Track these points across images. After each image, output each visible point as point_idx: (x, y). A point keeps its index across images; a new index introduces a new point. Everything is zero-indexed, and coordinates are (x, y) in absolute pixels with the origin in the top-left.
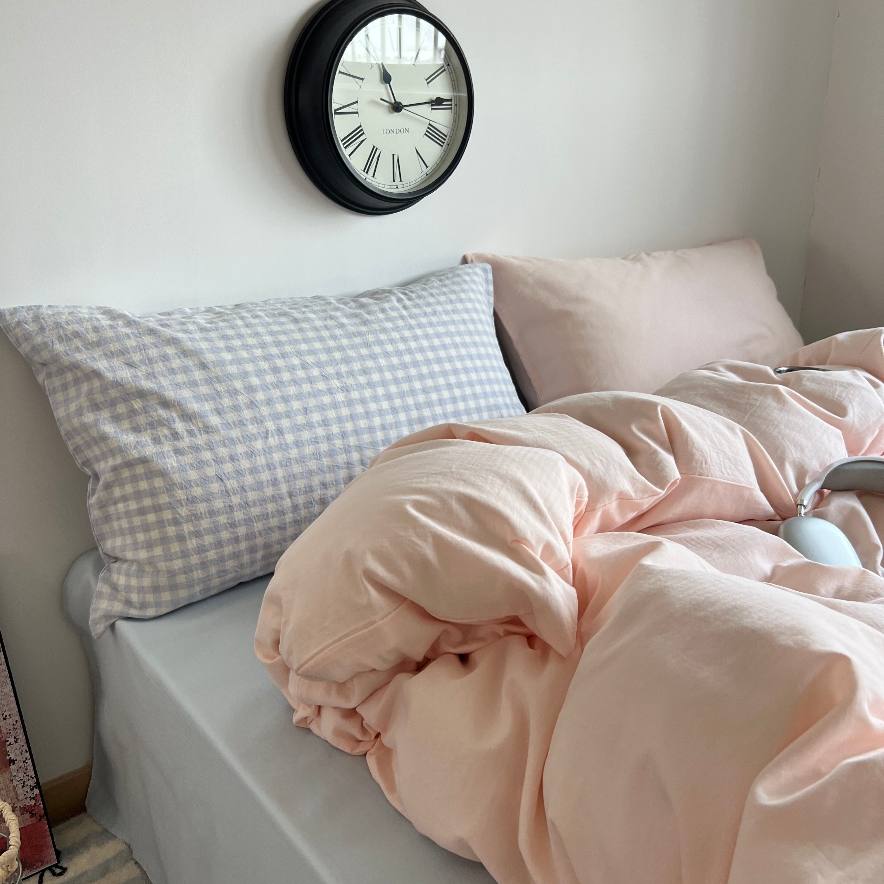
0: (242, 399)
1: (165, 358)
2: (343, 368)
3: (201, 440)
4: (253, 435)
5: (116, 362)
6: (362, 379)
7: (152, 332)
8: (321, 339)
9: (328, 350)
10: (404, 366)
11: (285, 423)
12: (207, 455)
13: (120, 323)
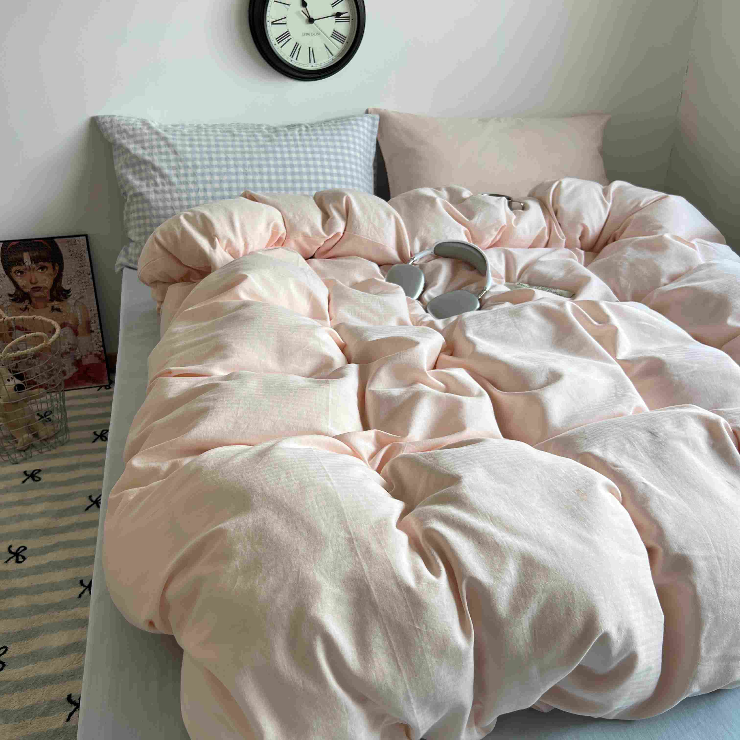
0: (190, 171)
1: (159, 146)
2: (248, 163)
3: (167, 188)
4: (192, 189)
5: (138, 146)
6: (257, 170)
7: (157, 133)
8: (242, 146)
9: (243, 152)
10: (284, 166)
11: (208, 186)
12: (168, 196)
13: (145, 127)
